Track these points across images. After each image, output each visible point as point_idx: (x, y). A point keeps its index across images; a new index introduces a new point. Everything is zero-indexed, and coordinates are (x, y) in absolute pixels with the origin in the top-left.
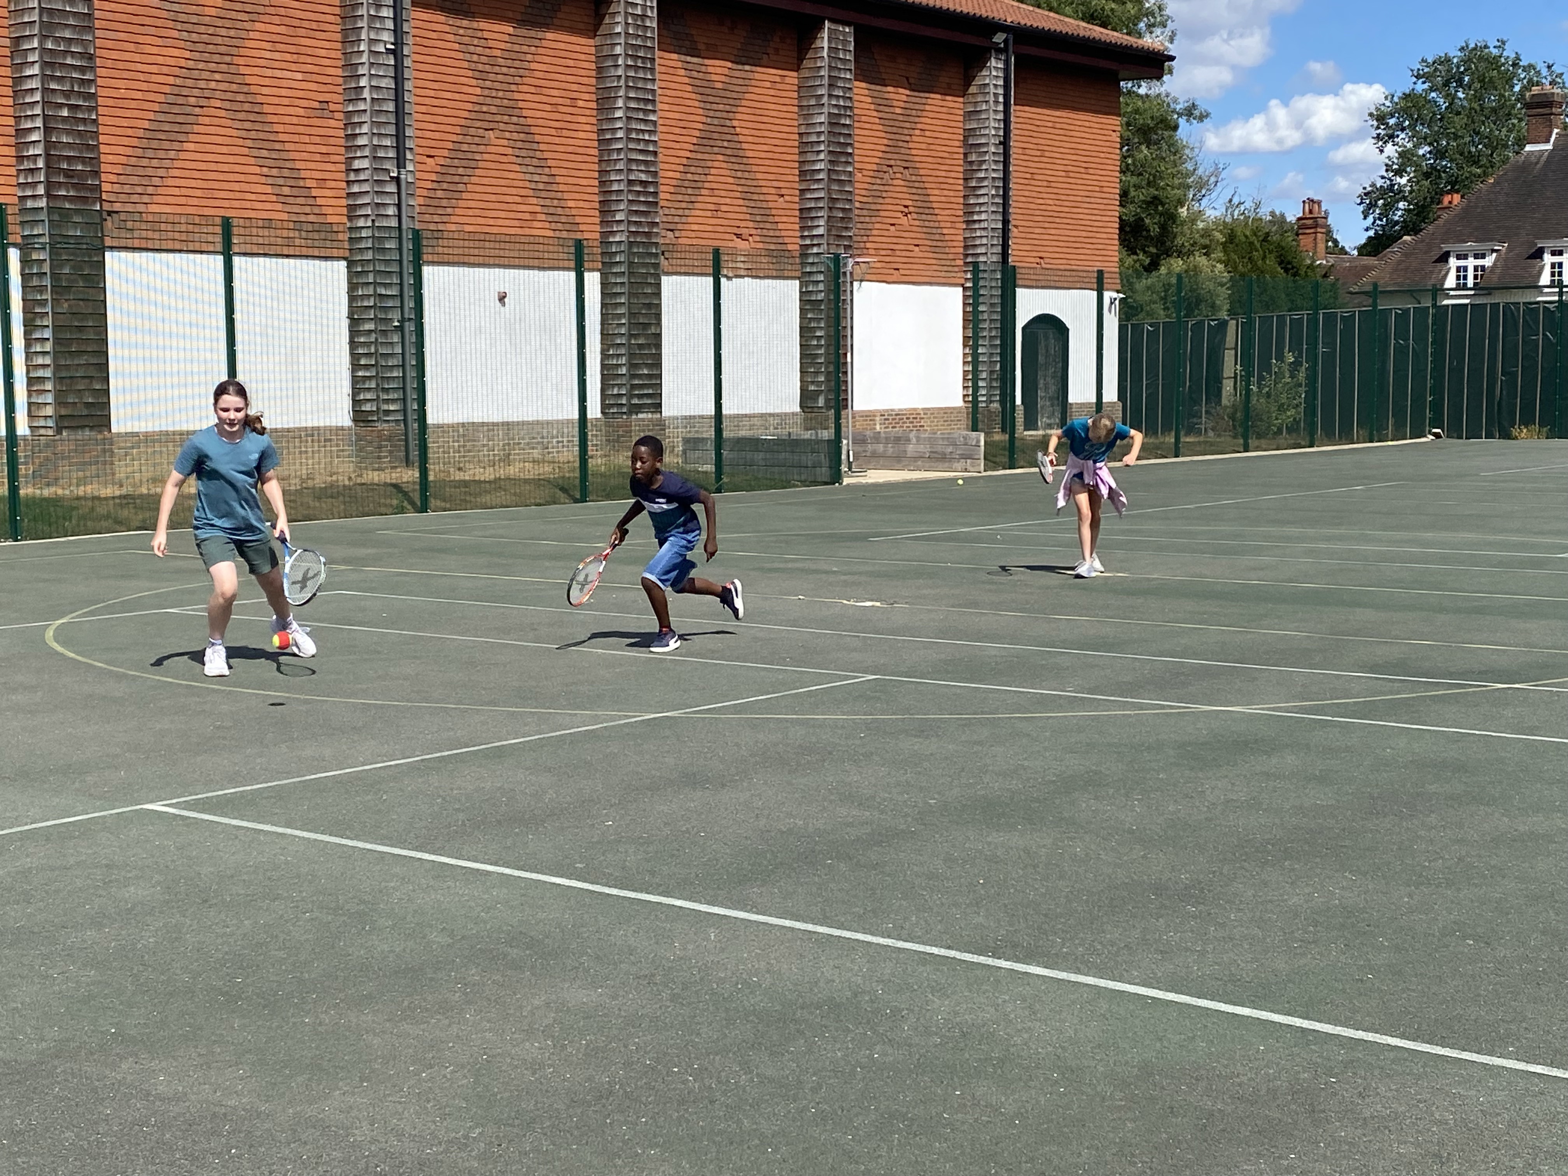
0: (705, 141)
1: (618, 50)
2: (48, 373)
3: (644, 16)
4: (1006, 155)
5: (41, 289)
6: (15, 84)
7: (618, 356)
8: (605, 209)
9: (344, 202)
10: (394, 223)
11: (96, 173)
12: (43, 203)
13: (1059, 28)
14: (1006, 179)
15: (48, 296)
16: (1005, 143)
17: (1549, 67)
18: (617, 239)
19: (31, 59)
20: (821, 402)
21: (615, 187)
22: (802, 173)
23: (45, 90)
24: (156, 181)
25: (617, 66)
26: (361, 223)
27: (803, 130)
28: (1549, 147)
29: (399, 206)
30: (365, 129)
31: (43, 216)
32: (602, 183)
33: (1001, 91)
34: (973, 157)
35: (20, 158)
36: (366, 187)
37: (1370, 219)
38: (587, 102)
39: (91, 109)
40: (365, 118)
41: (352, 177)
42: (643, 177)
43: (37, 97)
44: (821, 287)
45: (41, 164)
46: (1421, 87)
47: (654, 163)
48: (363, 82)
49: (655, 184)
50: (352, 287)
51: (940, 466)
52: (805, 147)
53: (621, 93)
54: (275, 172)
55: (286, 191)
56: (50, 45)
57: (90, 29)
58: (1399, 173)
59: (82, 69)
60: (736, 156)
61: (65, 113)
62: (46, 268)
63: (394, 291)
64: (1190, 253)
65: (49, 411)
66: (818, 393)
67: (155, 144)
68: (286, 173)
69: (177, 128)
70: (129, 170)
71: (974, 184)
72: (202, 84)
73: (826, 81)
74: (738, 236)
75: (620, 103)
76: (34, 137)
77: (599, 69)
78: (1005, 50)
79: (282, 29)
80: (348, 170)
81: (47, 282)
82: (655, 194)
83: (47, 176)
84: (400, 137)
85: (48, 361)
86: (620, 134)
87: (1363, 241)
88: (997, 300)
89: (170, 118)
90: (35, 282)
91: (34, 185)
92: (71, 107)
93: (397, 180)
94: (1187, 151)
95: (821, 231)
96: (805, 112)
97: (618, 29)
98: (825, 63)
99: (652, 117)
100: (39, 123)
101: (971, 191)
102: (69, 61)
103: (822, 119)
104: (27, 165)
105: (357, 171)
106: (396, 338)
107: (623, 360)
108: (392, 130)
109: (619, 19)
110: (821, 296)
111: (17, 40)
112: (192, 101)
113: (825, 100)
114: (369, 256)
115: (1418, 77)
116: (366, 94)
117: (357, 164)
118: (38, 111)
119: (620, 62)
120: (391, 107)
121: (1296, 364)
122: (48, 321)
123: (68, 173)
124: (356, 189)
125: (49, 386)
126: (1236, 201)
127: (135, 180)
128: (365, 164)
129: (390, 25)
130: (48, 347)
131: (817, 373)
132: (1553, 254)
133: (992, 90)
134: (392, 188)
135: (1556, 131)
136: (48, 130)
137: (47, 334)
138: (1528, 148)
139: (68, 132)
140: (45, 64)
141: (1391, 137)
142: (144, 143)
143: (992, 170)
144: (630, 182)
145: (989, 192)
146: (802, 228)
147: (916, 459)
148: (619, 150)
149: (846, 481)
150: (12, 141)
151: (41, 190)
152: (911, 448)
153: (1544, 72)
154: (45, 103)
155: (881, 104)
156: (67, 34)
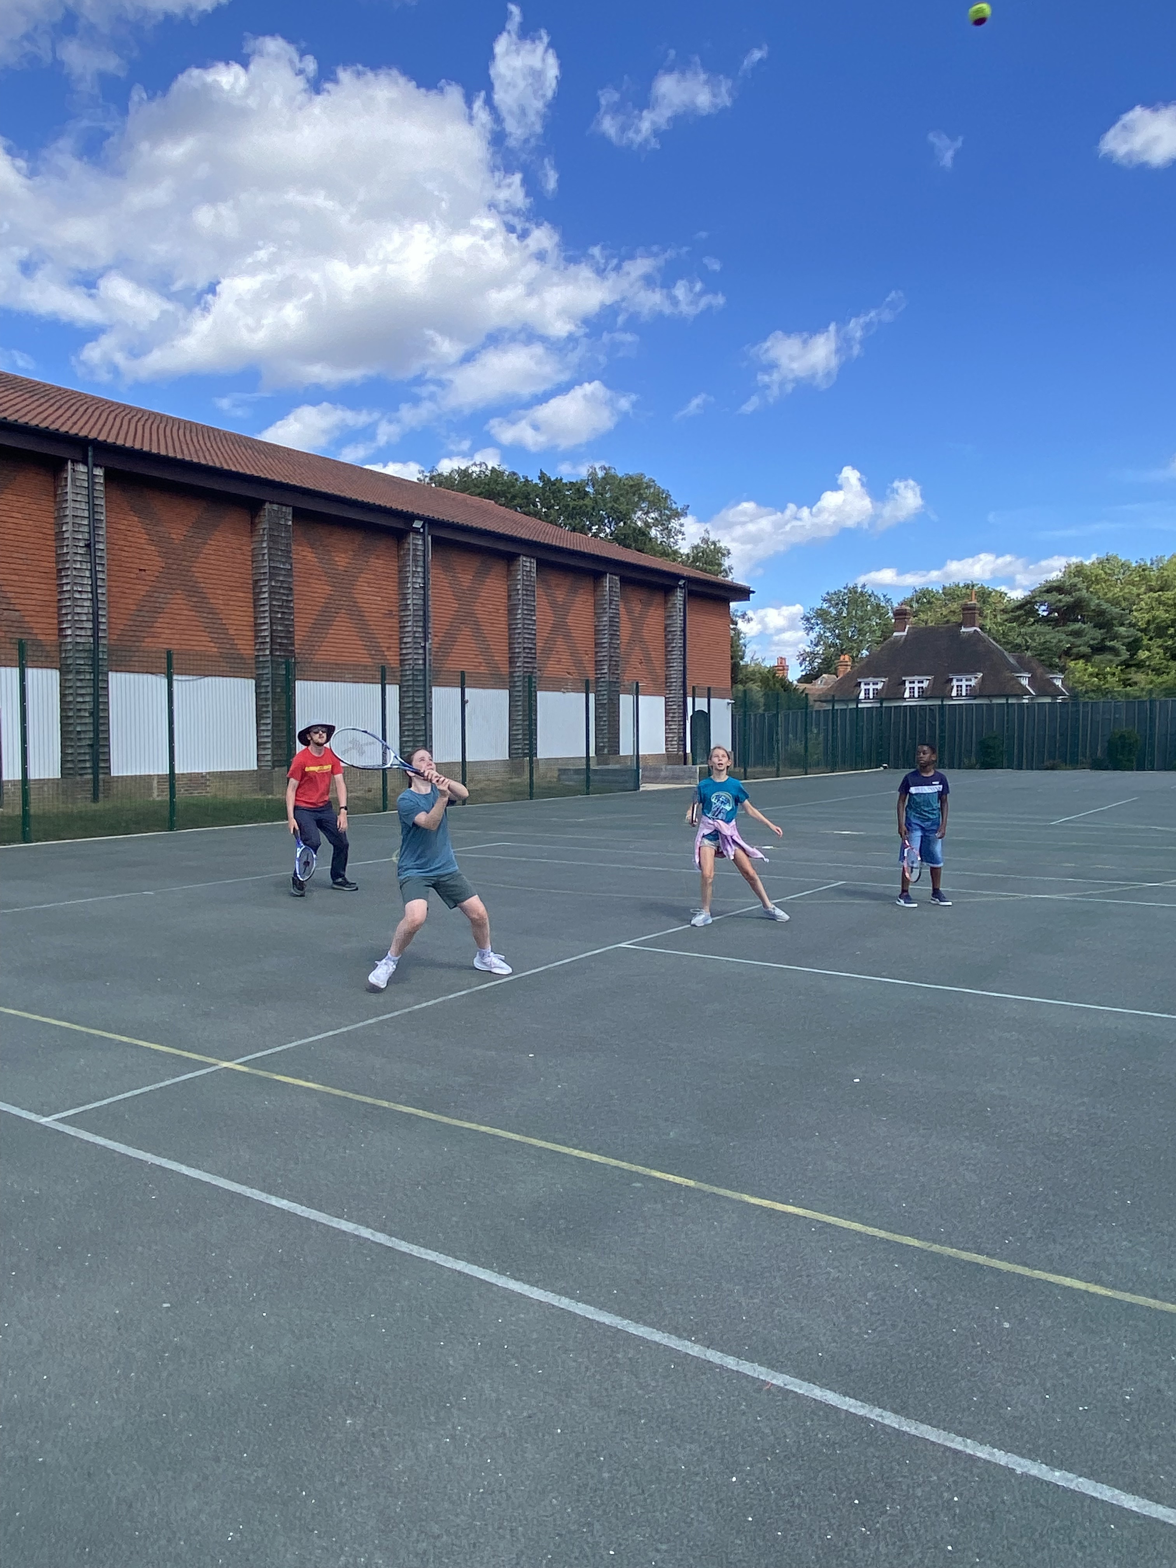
0: (555, 628)
1: (519, 587)
2: (269, 740)
3: (530, 571)
4: (685, 635)
5: (266, 700)
6: (254, 602)
7: (518, 730)
8: (512, 661)
9: (398, 658)
10: (422, 667)
11: (293, 644)
12: (269, 658)
13: (702, 577)
14: (684, 646)
15: (269, 703)
16: (684, 630)
17: (884, 596)
18: (518, 674)
19: (264, 590)
20: (606, 751)
21: (517, 650)
22: (596, 644)
23: (271, 605)
24: (316, 648)
25: (518, 594)
26: (407, 667)
27: (597, 624)
28: (905, 633)
29: (425, 659)
30: (410, 623)
31: (269, 664)
32: (510, 649)
33: (682, 606)
34: (670, 637)
35: (257, 637)
36: (409, 651)
37: (803, 666)
38: (503, 611)
39: (291, 614)
40: (410, 618)
41: (403, 646)
42: (530, 646)
43: (267, 608)
44: (605, 697)
45: (268, 640)
46: (825, 606)
47: (534, 639)
48: (409, 602)
49: (535, 649)
50: (401, 698)
51: (678, 781)
52: (597, 632)
53: (521, 606)
54: (368, 644)
55: (373, 652)
56: (273, 584)
57: (291, 576)
58: (816, 645)
59: (287, 595)
60: (567, 636)
61: (279, 616)
62: (269, 689)
63: (421, 700)
64: (746, 683)
65: (269, 758)
66: (604, 747)
67: (316, 630)
68: (374, 644)
69: (326, 623)
70: (305, 643)
71: (670, 649)
72: (337, 602)
73: (608, 602)
74: (569, 673)
75: (520, 611)
76: (265, 627)
77: (509, 596)
78: (684, 588)
79: (372, 577)
80: (401, 643)
81: (270, 696)
82: (535, 654)
83: (271, 646)
84: (425, 627)
85: (269, 734)
86: (519, 626)
87: (799, 676)
88: (681, 703)
89: (324, 618)
90: (263, 696)
91: (265, 649)
92: (283, 613)
93: (424, 647)
94: (742, 635)
95: (605, 671)
96: (597, 616)
97: (519, 577)
98: (608, 593)
99: (534, 618)
100: (267, 620)
101: (668, 652)
102: (282, 591)
103: (605, 619)
104: (260, 640)
105: (406, 643)
106: (422, 722)
107: (520, 732)
108: (421, 624)
109: (520, 572)
110: (605, 702)
111: (256, 581)
112: (333, 610)
113: (607, 610)
114: (410, 683)
115: (824, 600)
116: (411, 607)
117: (405, 640)
118: (267, 614)
119: (520, 592)
120: (421, 613)
121: (818, 734)
122: (270, 715)
123: (280, 644)
124: (404, 652)
125: (269, 746)
126: (755, 658)
127: (307, 647)
128: (409, 640)
129: (421, 575)
130: (270, 727)
131: (603, 738)
132: (910, 683)
133: (678, 606)
134: (421, 651)
135: (908, 626)
136: (272, 624)
137: (269, 721)
138: (895, 634)
139: (281, 625)
140: (270, 593)
141: (812, 628)
142: (312, 630)
143: (678, 642)
144: (524, 648)
145: (677, 654)
146: (596, 670)
147: (665, 778)
148: (519, 633)
149: (641, 789)
150: (253, 628)
151: (268, 652)
152: (662, 774)
153: (882, 598)
154: (271, 611)
155: (629, 612)
156: (281, 578)
